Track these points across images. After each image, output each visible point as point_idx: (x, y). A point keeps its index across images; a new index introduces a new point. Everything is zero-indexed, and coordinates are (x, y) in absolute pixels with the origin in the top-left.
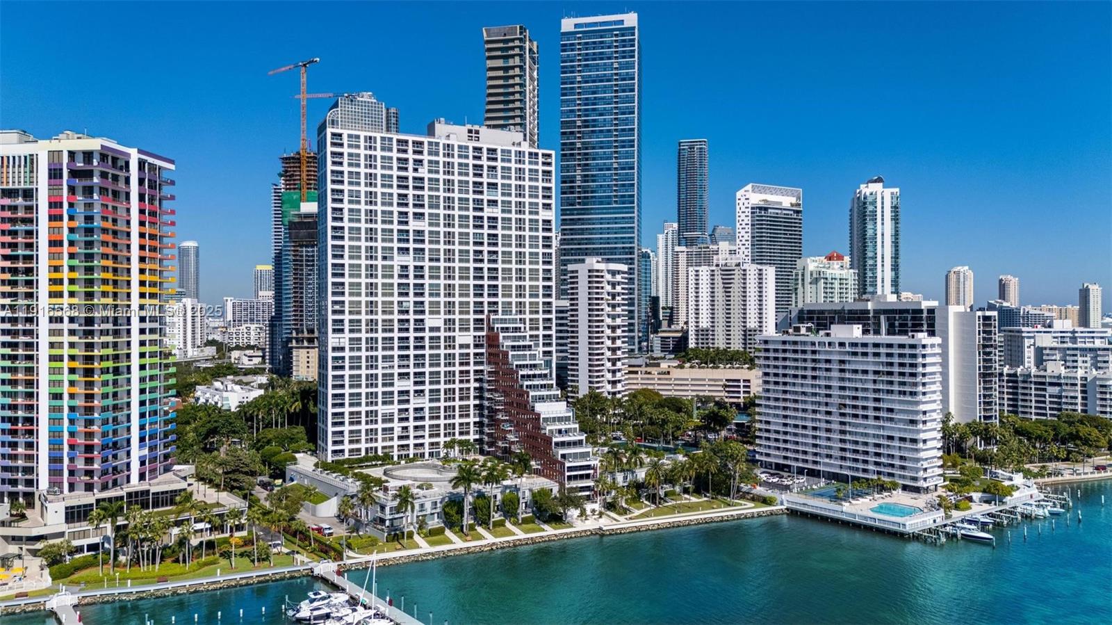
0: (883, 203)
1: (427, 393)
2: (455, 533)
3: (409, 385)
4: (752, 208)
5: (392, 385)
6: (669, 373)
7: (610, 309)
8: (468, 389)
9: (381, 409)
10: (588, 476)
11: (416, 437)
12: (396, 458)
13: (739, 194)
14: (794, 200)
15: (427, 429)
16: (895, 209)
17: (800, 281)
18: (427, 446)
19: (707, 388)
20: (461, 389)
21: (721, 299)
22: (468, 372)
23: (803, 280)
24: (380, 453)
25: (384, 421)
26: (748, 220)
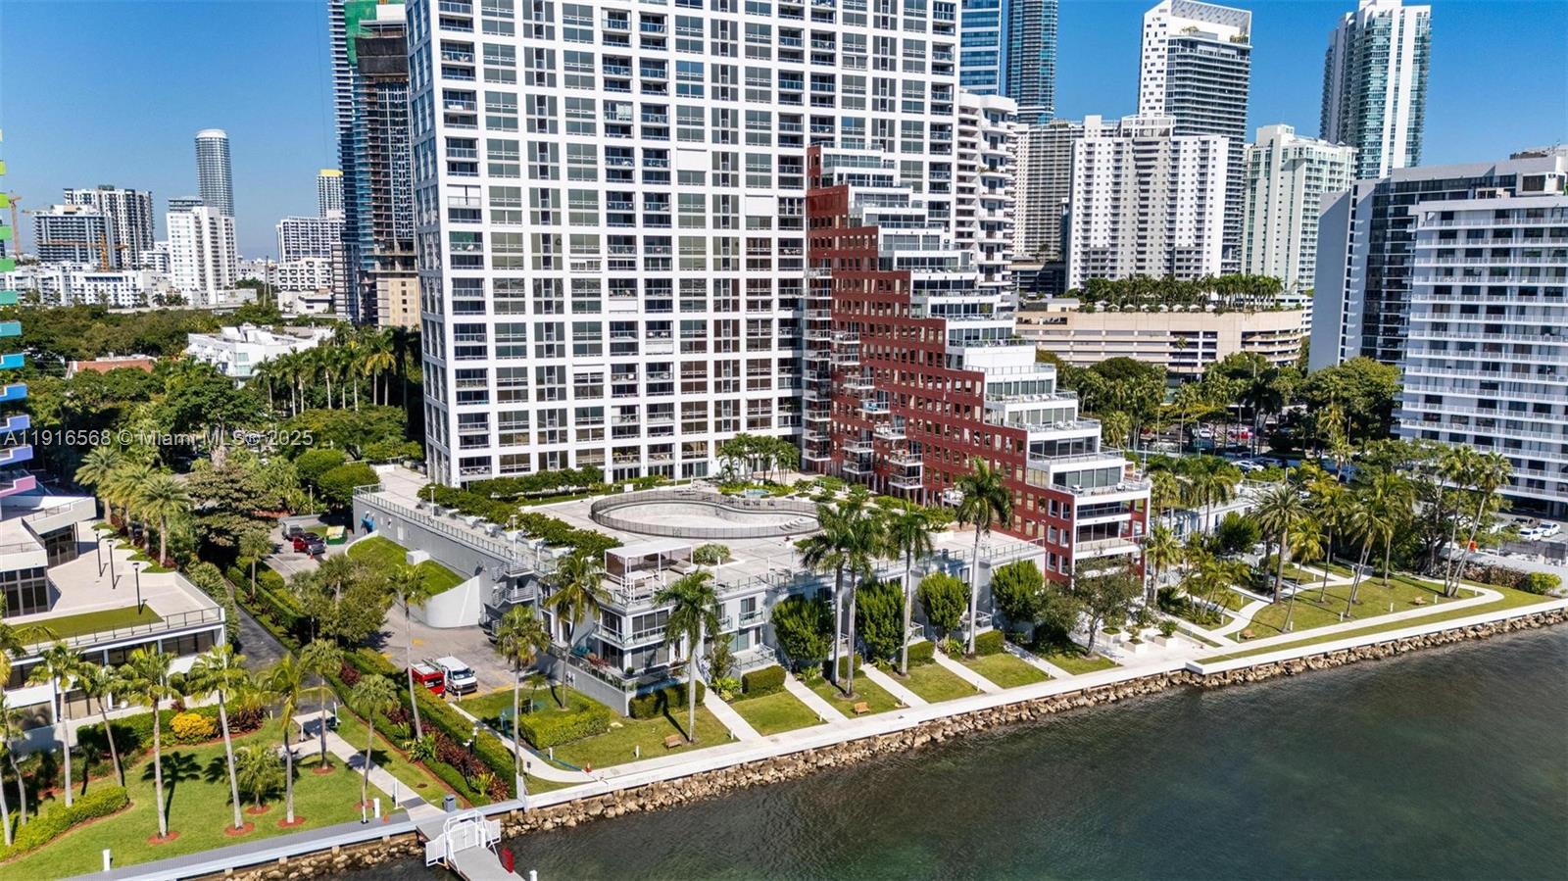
0: (1401, 32)
1: (676, 329)
2: (812, 685)
3: (633, 308)
4: (1171, 42)
5: (596, 307)
6: (1064, 321)
7: (986, 189)
8: (767, 323)
9: (573, 364)
11: (652, 431)
12: (609, 479)
13: (1149, 17)
14: (1236, 32)
15: (678, 411)
16: (1421, 40)
17: (1262, 167)
18: (678, 451)
19: (1135, 347)
20: (751, 323)
21: (1130, 195)
22: (766, 283)
23: (1268, 164)
24: (572, 464)
25: (580, 393)
26: (1162, 64)
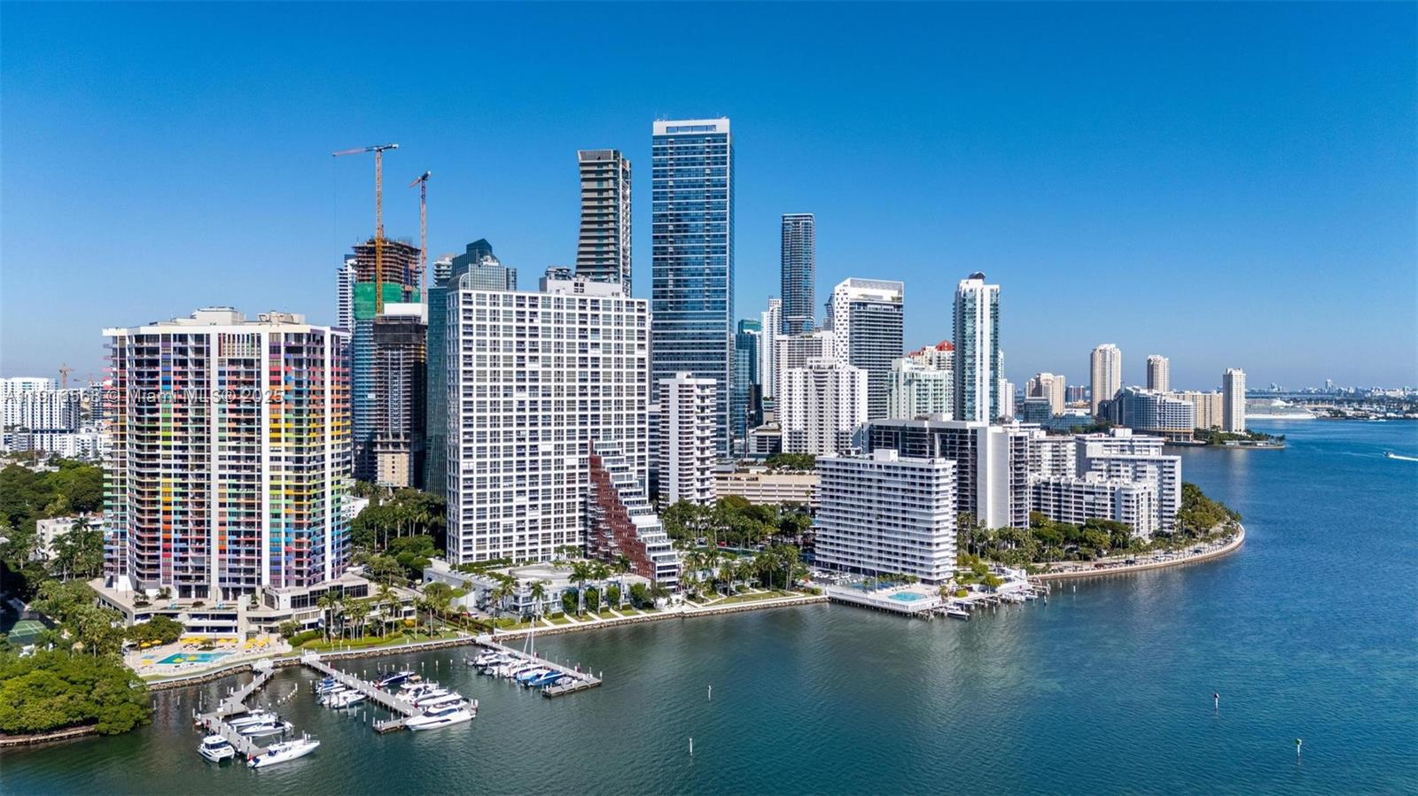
0: (982, 301)
1: (540, 507)
2: (573, 616)
3: (525, 500)
4: (851, 304)
5: (511, 500)
6: (757, 479)
7: (699, 421)
8: (574, 503)
9: (503, 521)
10: (674, 574)
11: (530, 544)
12: (514, 562)
13: (837, 289)
14: (895, 294)
15: (540, 537)
16: (995, 307)
17: (894, 383)
18: (540, 551)
19: (793, 493)
20: (568, 504)
21: (814, 401)
22: (574, 489)
23: (897, 381)
24: (501, 556)
25: (505, 531)
26: (846, 316)
